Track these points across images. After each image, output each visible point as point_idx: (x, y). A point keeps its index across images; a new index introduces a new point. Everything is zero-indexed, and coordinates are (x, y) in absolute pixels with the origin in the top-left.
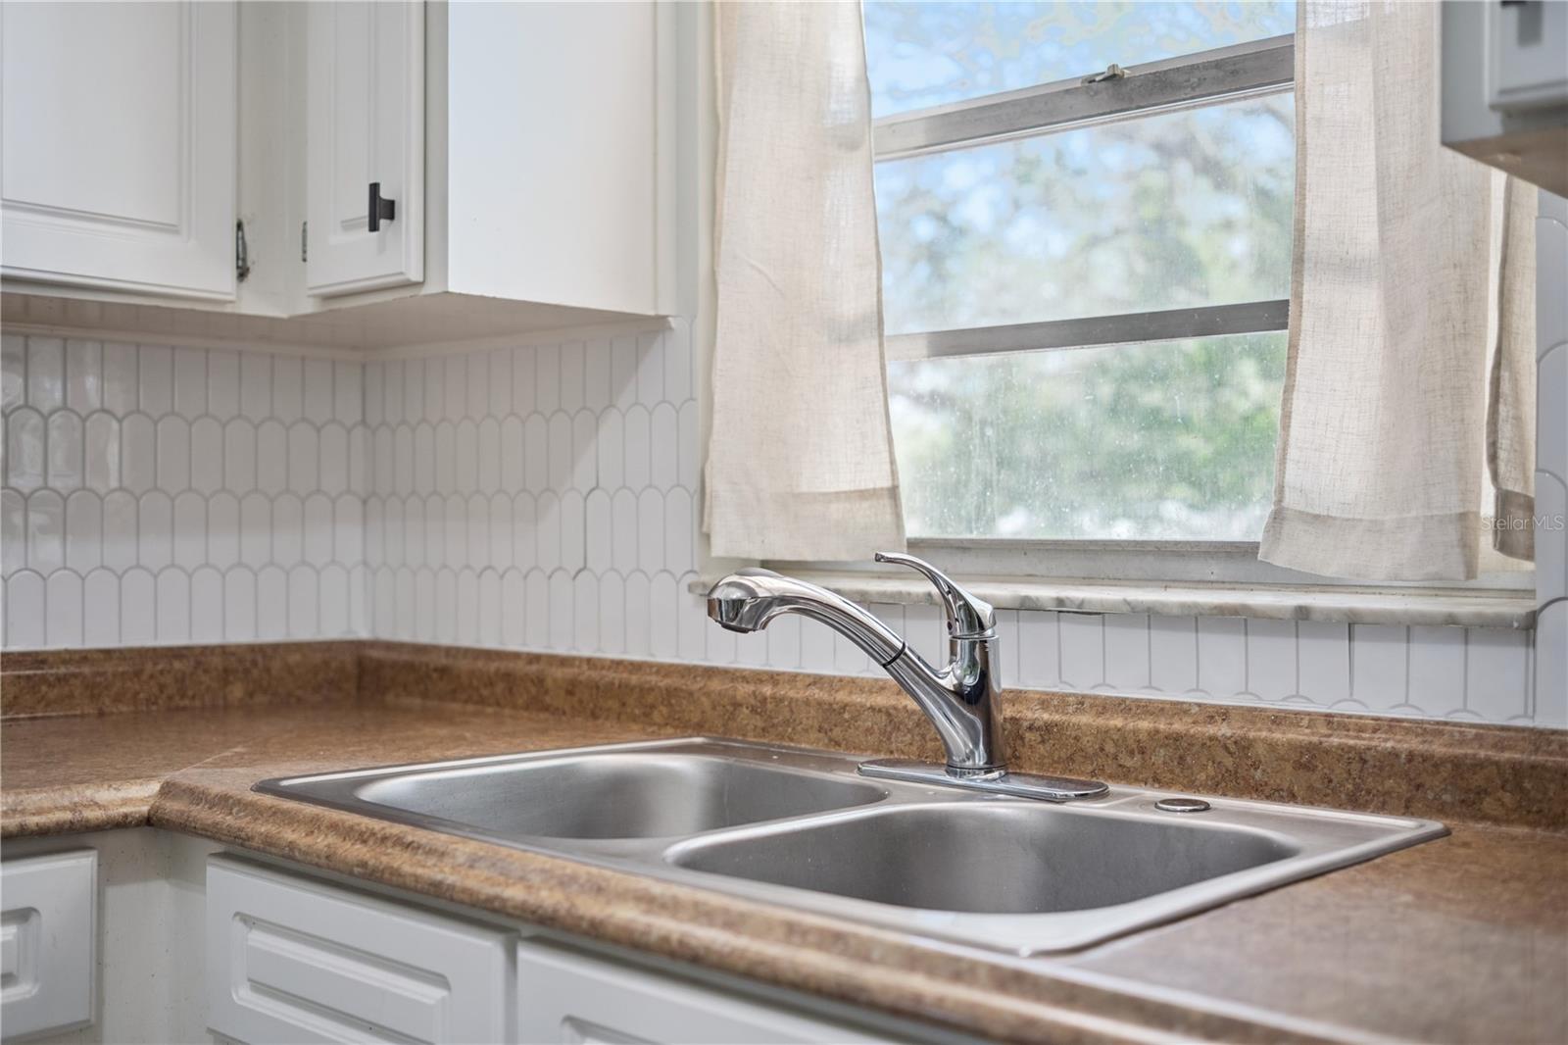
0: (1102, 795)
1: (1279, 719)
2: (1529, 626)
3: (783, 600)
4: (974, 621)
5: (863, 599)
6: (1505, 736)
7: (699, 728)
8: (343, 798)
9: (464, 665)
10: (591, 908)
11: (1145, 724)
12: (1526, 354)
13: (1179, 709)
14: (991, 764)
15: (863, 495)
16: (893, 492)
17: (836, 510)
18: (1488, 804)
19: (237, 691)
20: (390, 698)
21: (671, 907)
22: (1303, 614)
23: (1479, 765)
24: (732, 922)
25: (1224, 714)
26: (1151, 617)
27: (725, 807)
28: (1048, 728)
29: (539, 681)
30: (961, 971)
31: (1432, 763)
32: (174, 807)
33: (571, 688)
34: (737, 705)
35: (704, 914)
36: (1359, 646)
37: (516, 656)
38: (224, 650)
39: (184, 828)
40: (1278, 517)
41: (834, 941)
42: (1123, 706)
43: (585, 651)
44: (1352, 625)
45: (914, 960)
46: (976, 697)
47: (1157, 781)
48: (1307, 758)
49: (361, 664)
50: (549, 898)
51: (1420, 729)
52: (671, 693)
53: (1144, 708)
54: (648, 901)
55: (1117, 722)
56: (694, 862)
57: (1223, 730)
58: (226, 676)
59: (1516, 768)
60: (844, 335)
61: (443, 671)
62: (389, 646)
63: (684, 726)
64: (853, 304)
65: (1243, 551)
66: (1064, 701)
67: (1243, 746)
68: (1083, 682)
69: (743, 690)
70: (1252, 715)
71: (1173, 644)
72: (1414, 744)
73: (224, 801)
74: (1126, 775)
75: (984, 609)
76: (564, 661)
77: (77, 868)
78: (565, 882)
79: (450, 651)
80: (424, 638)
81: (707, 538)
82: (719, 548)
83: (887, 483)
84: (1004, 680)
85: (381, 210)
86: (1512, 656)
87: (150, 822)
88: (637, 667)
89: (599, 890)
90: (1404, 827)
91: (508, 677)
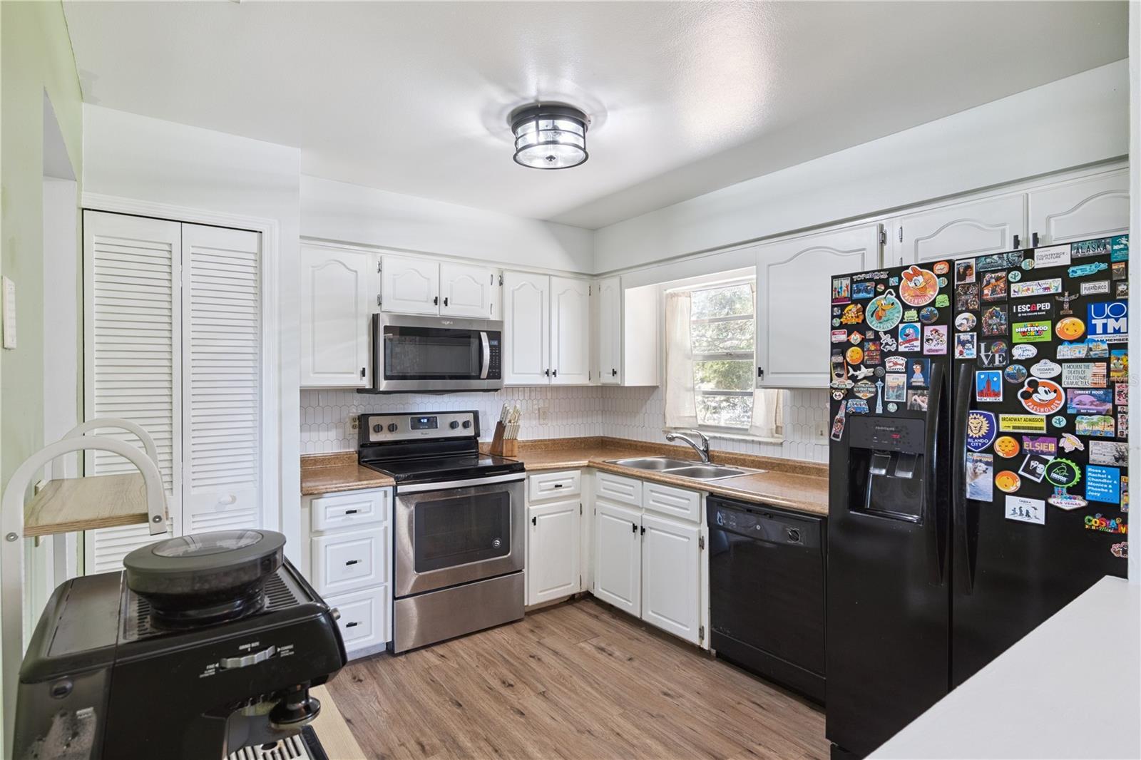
0: (724, 466)
1: (750, 456)
2: (782, 443)
3: (677, 437)
4: (706, 440)
5: (691, 436)
6: (778, 459)
7: (664, 454)
8: (615, 463)
9: (622, 441)
10: (653, 477)
11: (731, 456)
12: (781, 406)
13: (736, 454)
14: (709, 461)
15: (691, 417)
16: (696, 417)
17: (687, 419)
18: (775, 469)
19: (583, 445)
20: (608, 447)
21: (663, 477)
22: (753, 441)
23: (774, 463)
24: (670, 478)
25: (742, 455)
26: (733, 440)
27: (668, 466)
28: (718, 456)
29: (636, 445)
30: (695, 483)
31: (768, 463)
32: (591, 464)
33: (642, 447)
34: (670, 451)
35: (666, 477)
36: (761, 446)
37: (632, 441)
38: (580, 438)
39: (593, 467)
40: (751, 426)
41: (681, 480)
42: (729, 453)
43: (644, 440)
44: (760, 443)
45: (690, 482)
46: (706, 451)
47: (733, 464)
48: (753, 462)
49: (602, 440)
50: (648, 476)
51: (768, 458)
52: (659, 448)
53: (732, 454)
54: (660, 476)
55: (727, 455)
56: (665, 472)
57: (742, 457)
58: (581, 443)
59: (779, 464)
60: (688, 390)
61: (618, 443)
62: (608, 438)
63: (661, 454)
64: (690, 385)
65: (747, 430)
66: (720, 452)
67: (744, 460)
68: (724, 449)
69: (671, 448)
70: (746, 455)
71: (736, 444)
72: (767, 460)
73: (599, 464)
74: (728, 463)
75: (707, 438)
76: (641, 442)
77: (578, 472)
78: (649, 474)
79: (620, 439)
80: (614, 436)
81: (665, 423)
82: (667, 425)
83: (695, 415)
84: (711, 448)
85: (614, 373)
86: (780, 448)
87: (588, 466)
88: (653, 444)
89: (654, 475)
90: (763, 471)
91: (631, 445)
